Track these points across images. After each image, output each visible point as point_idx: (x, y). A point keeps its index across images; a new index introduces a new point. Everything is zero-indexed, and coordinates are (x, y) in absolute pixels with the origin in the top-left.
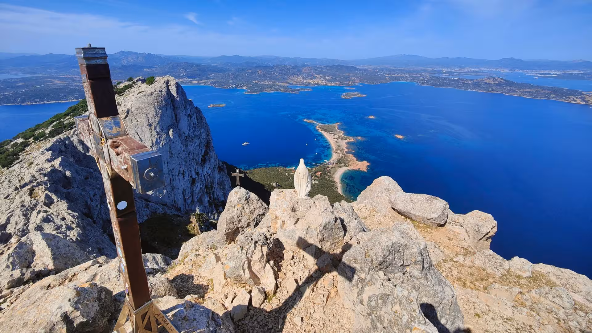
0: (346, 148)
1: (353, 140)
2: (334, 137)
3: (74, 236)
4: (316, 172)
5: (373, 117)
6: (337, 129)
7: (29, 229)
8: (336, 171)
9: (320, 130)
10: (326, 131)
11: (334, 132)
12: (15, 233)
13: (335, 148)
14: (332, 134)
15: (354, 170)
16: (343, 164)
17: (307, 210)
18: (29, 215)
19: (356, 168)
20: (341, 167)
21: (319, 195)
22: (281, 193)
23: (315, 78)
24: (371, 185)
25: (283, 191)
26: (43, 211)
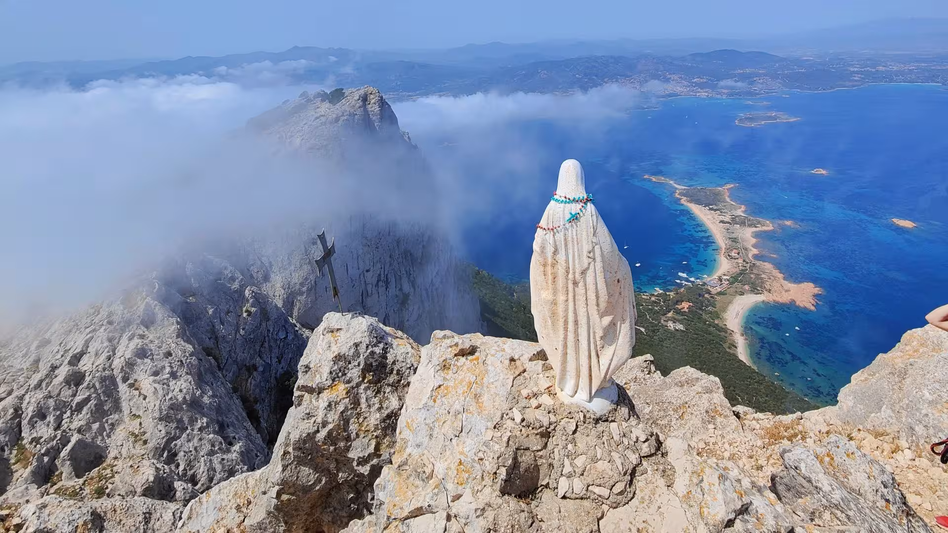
0: (754, 246)
1: (771, 228)
2: (722, 218)
3: (181, 391)
4: (678, 302)
5: (824, 172)
6: (728, 200)
7: (113, 367)
8: (730, 302)
9: (684, 201)
10: (698, 202)
11: (720, 206)
12: (91, 372)
13: (723, 246)
14: (715, 210)
15: (777, 303)
16: (747, 287)
17: (605, 492)
18: (117, 341)
19: (784, 298)
20: (742, 294)
21: (689, 371)
22: (462, 360)
23: (667, 80)
24: (890, 354)
25: (472, 351)
26: (139, 335)
